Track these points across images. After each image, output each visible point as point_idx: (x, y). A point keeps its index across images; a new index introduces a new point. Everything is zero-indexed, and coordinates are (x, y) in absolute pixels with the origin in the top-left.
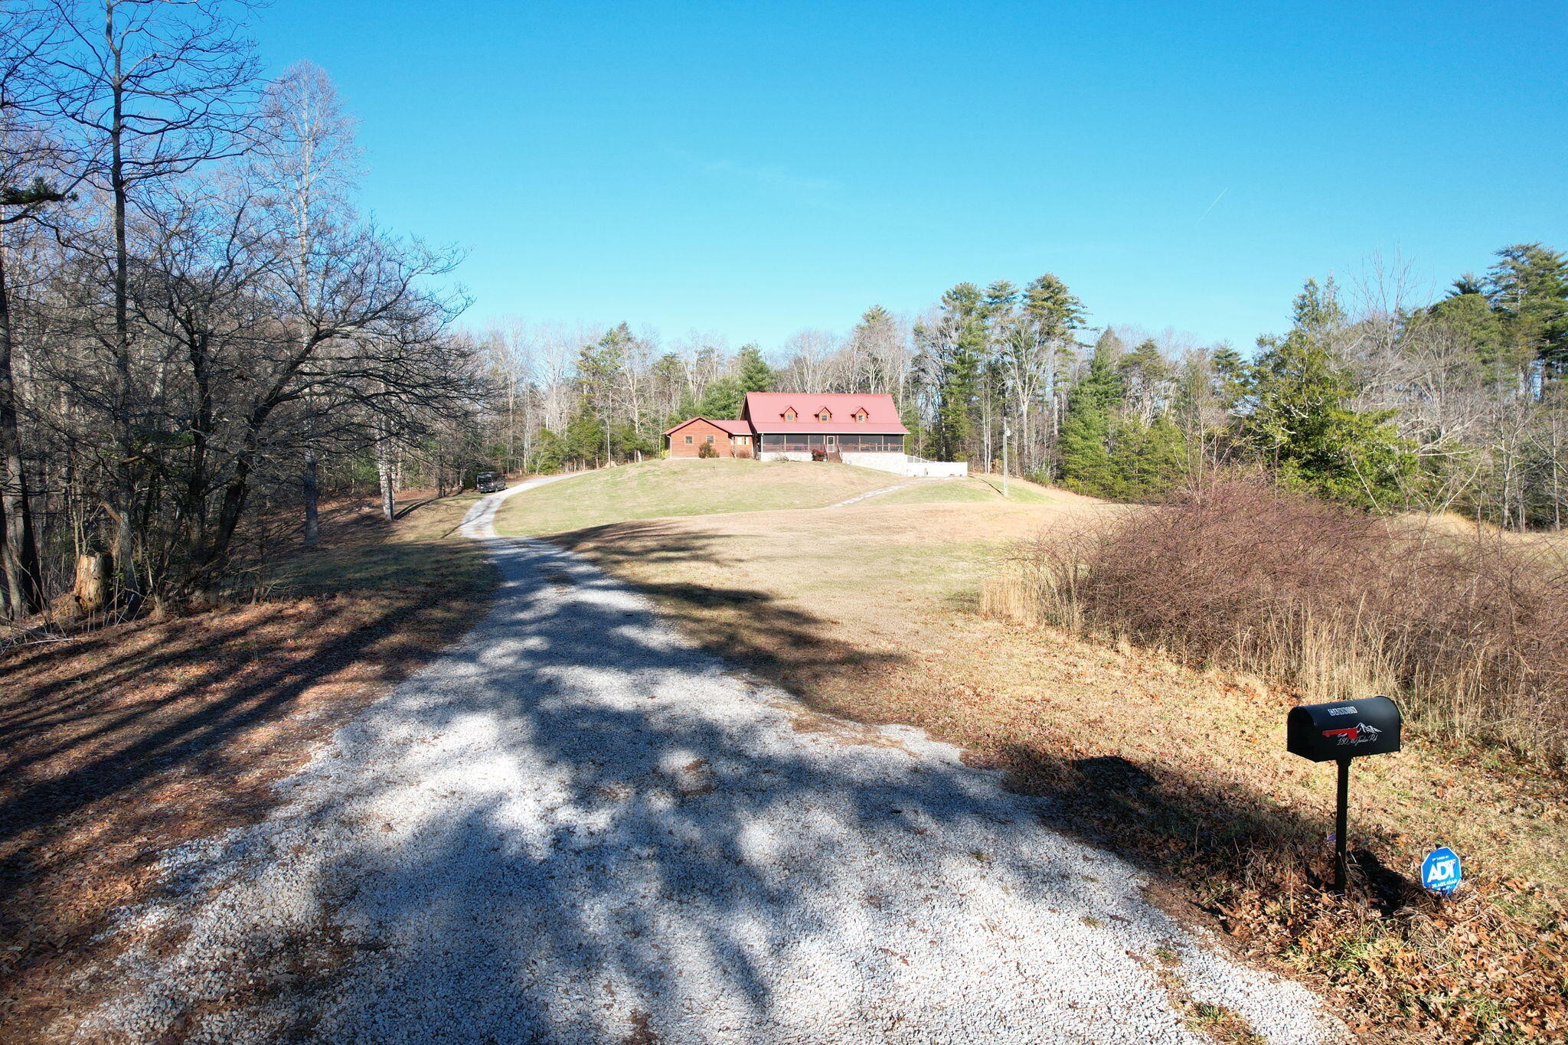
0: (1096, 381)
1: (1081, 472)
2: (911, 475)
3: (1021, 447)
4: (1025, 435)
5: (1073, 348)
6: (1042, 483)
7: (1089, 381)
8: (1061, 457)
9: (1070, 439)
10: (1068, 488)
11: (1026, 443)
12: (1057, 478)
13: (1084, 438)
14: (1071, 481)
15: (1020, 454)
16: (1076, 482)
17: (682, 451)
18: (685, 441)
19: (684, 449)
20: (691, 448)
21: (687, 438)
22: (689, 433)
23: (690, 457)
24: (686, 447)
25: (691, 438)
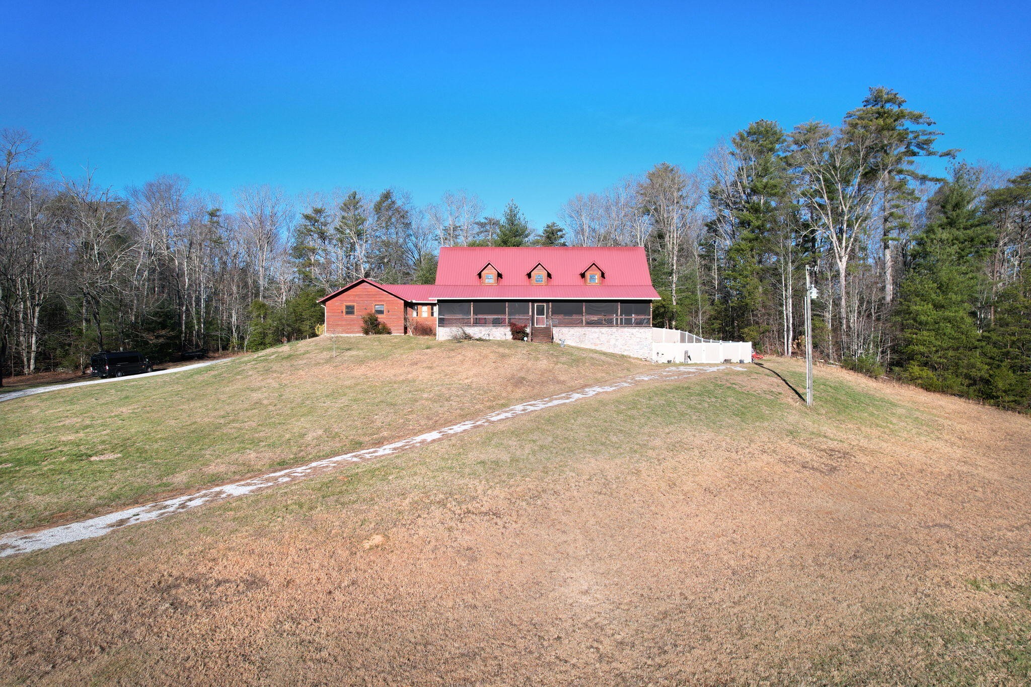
0: (951, 223)
1: (935, 358)
2: (663, 360)
3: (837, 319)
4: (843, 302)
5: (912, 184)
6: (870, 373)
7: (940, 226)
8: (899, 335)
9: (914, 308)
10: (913, 380)
11: (844, 315)
12: (892, 364)
13: (938, 306)
14: (915, 369)
15: (836, 329)
16: (927, 373)
17: (341, 325)
18: (344, 311)
19: (344, 323)
20: (353, 320)
21: (347, 307)
22: (350, 301)
23: (351, 333)
24: (346, 320)
25: (353, 307)
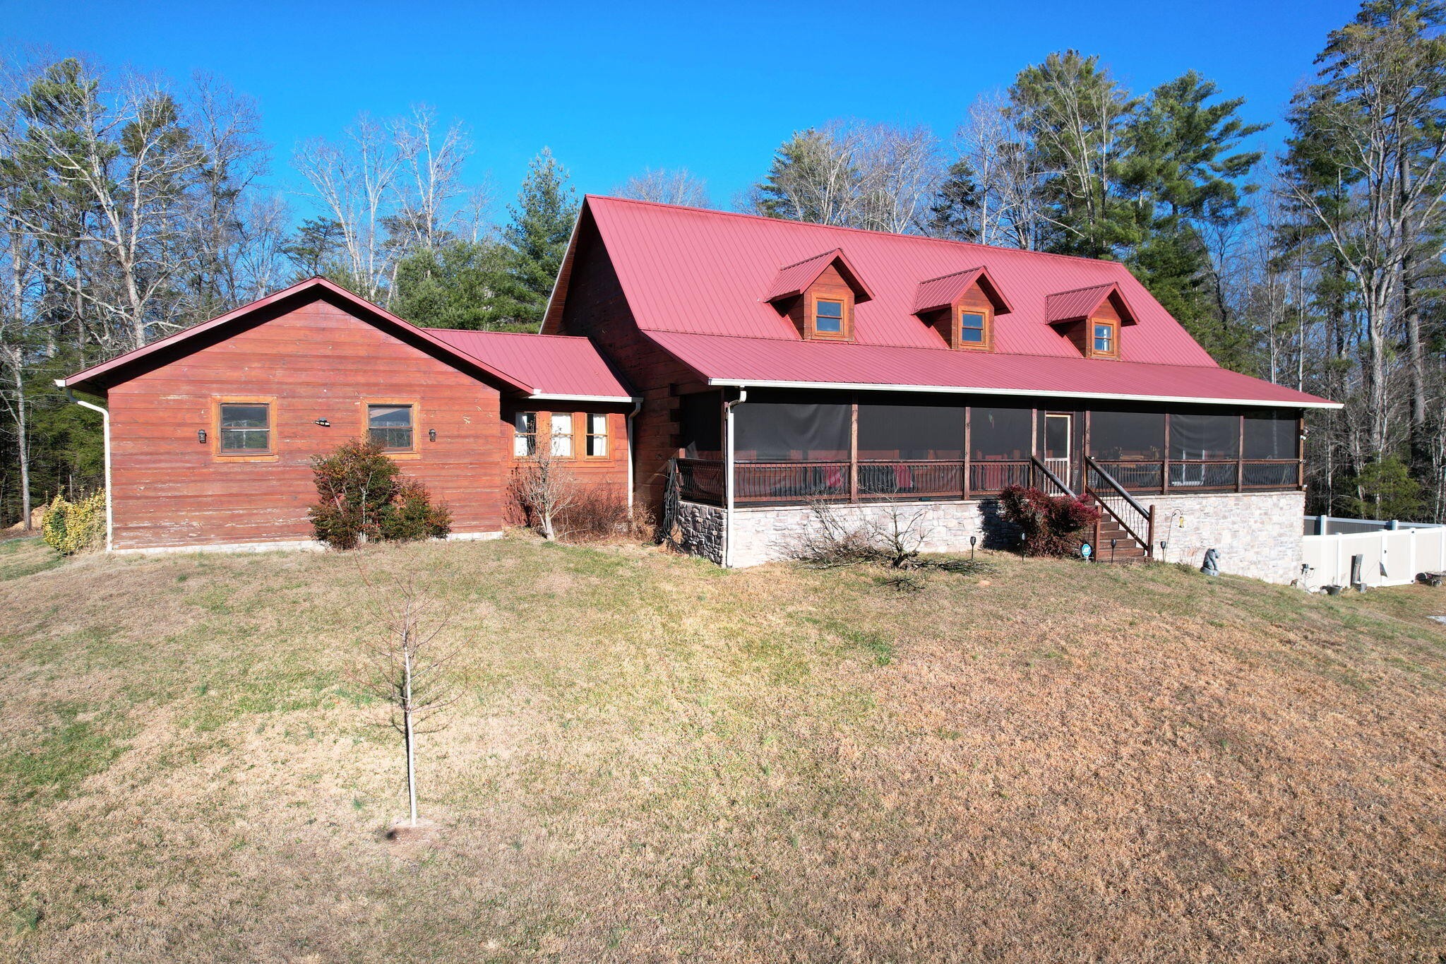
17: (198, 503)
18: (215, 430)
19: (214, 489)
20: (260, 477)
21: (232, 414)
22: (244, 386)
23: (256, 534)
24: (225, 477)
25: (258, 415)
